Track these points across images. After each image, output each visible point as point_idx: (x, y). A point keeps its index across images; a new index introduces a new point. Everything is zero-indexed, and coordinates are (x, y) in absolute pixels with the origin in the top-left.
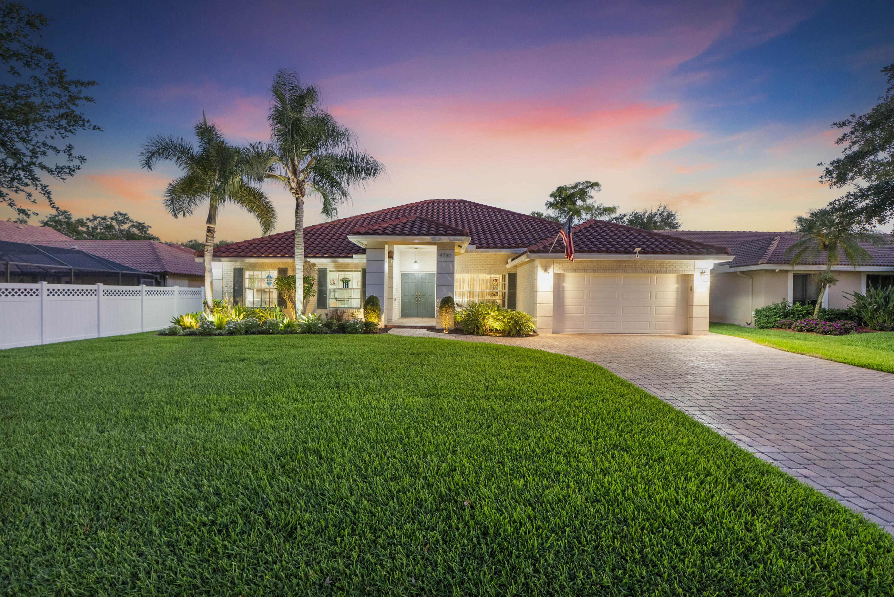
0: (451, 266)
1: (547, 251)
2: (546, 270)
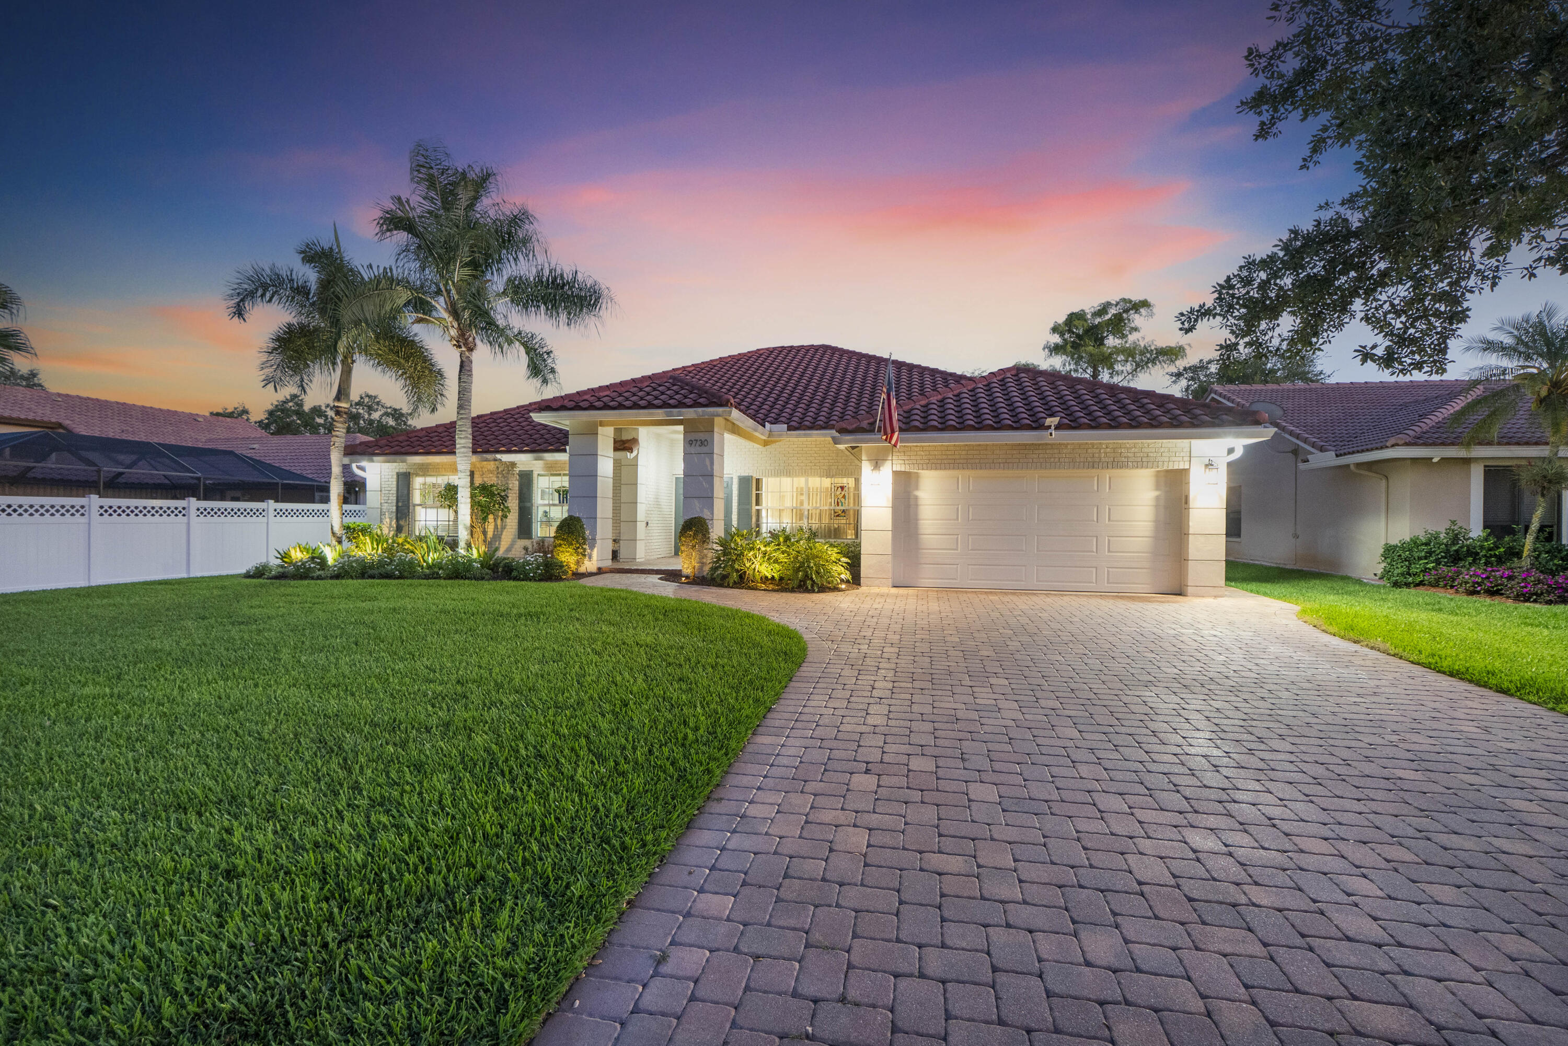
0: (708, 462)
1: (872, 430)
2: (877, 464)
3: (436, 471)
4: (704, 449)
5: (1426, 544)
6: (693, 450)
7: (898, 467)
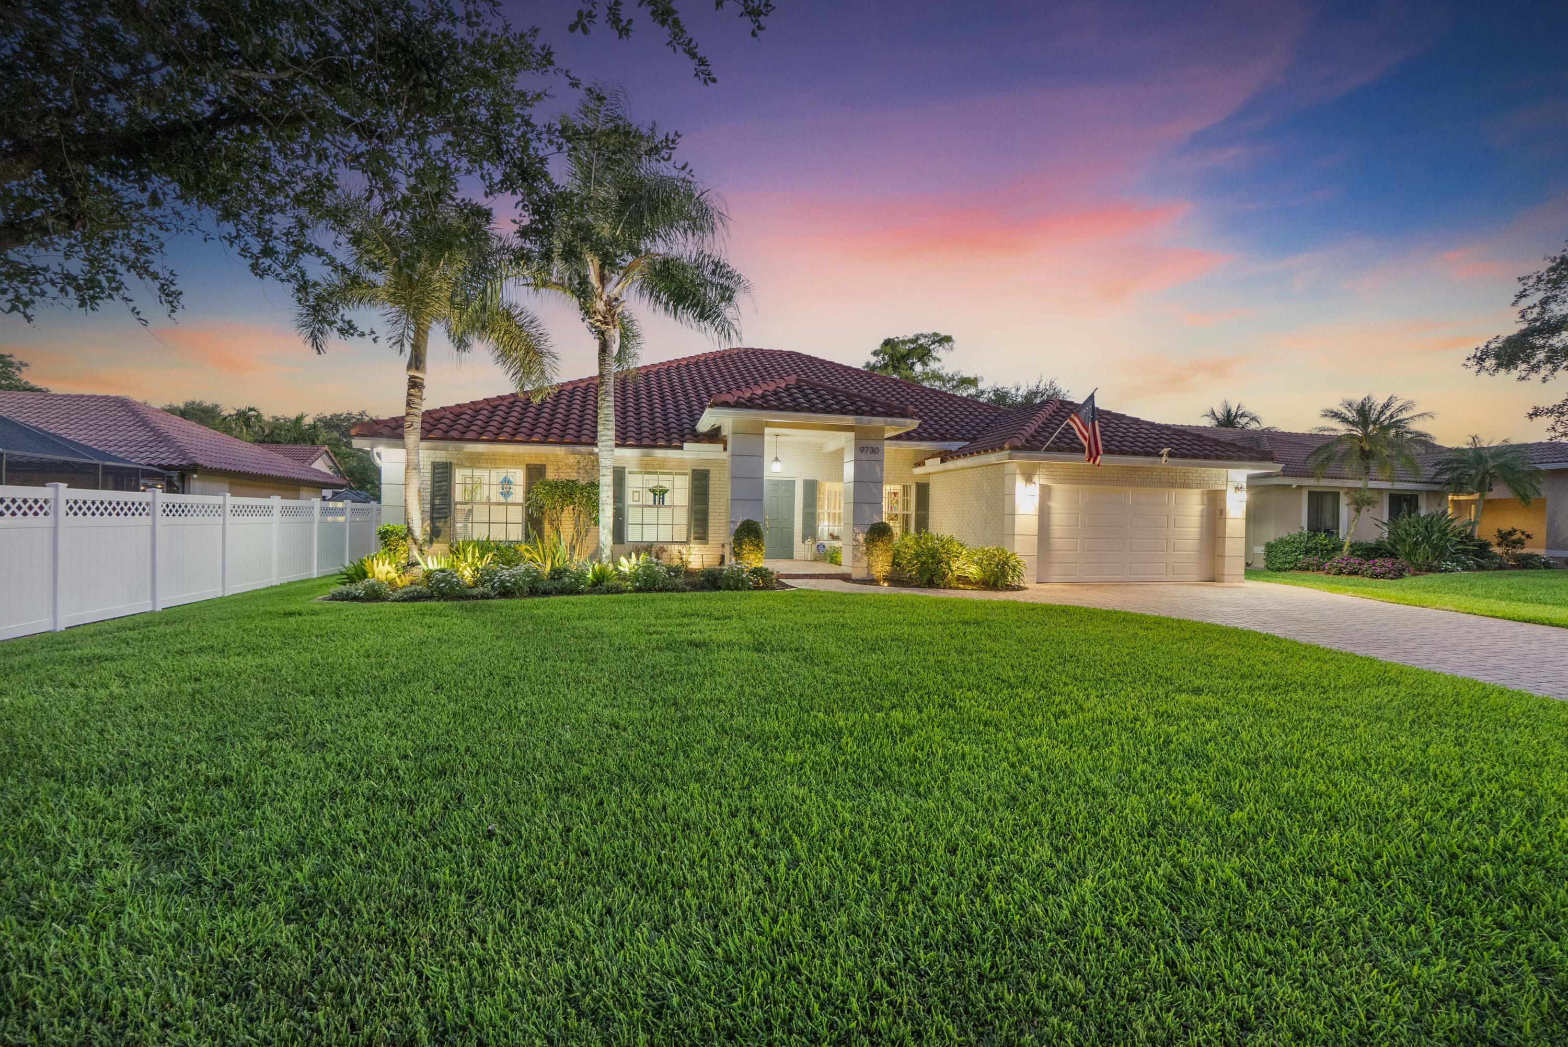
0: (878, 470)
1: (1038, 449)
2: (1029, 479)
3: (492, 462)
4: (875, 457)
6: (863, 456)
7: (1045, 482)
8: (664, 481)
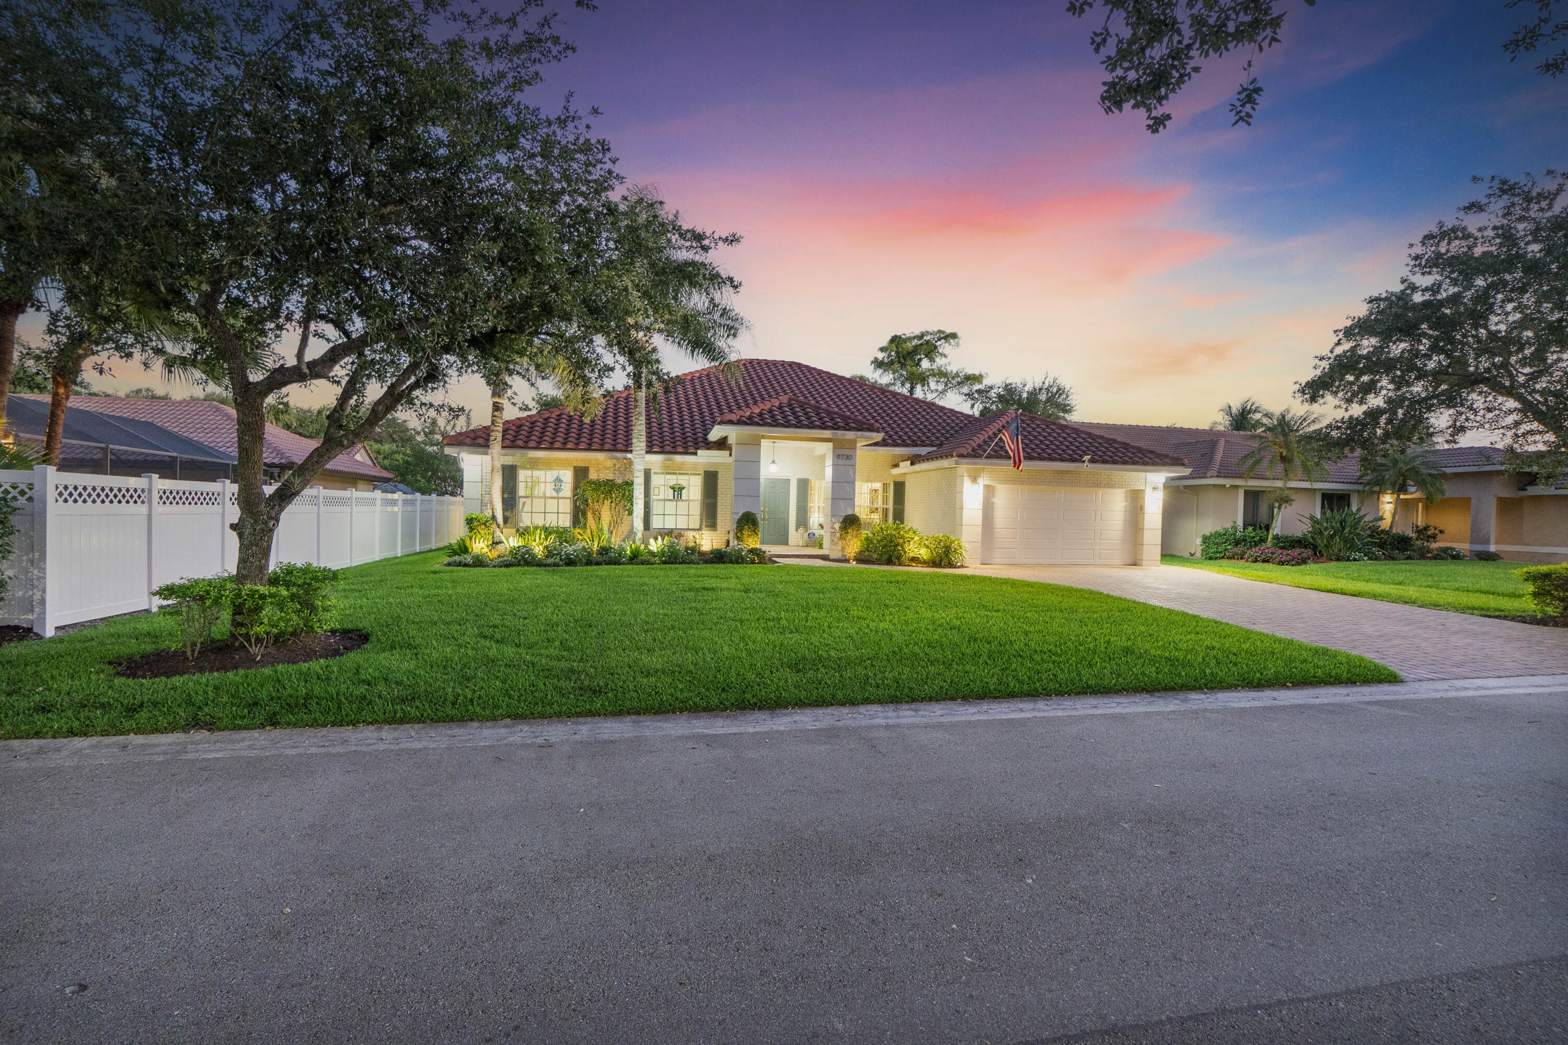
0: (851, 472)
1: (980, 456)
2: (974, 480)
3: (547, 465)
4: (848, 462)
5: (1224, 534)
6: (840, 462)
7: (987, 483)
8: (682, 480)
